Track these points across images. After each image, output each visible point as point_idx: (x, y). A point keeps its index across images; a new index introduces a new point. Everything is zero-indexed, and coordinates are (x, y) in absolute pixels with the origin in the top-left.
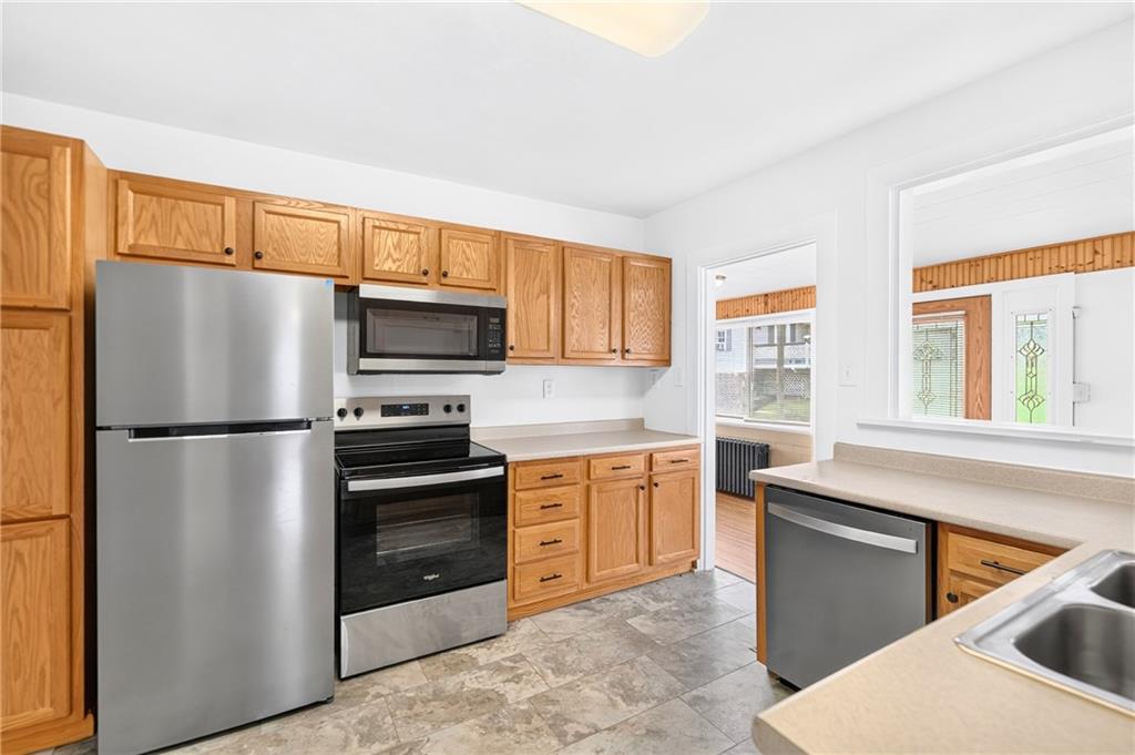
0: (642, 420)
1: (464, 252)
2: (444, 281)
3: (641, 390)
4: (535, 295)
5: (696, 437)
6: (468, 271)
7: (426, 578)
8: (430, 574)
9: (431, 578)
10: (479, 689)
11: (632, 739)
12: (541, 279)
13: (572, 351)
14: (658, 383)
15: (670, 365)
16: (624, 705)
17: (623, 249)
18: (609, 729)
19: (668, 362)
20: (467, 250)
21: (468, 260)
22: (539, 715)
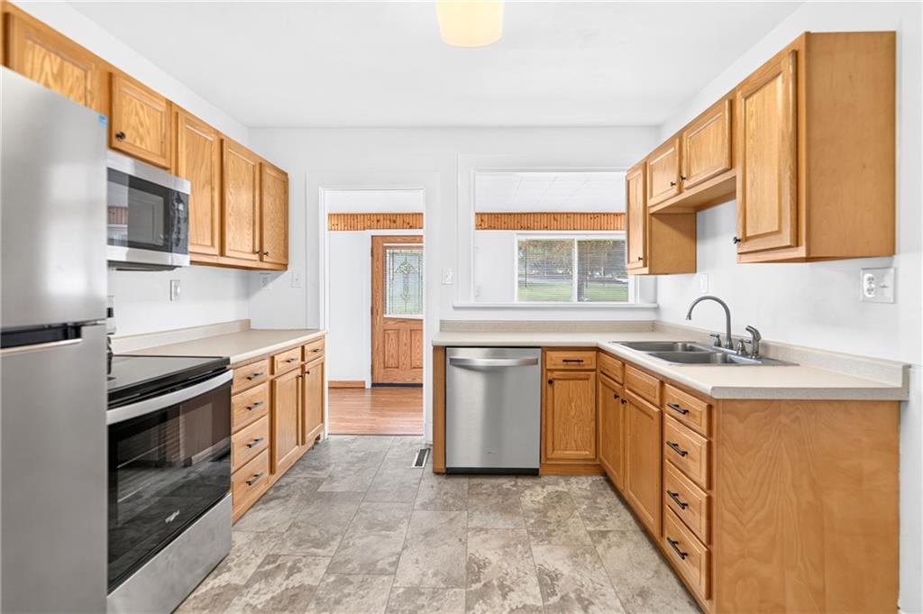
0: (248, 322)
1: (137, 114)
2: (116, 143)
3: (247, 292)
4: (202, 185)
5: (318, 330)
6: (142, 139)
7: (167, 520)
8: (170, 514)
9: (172, 518)
10: (272, 598)
11: (422, 544)
12: (206, 168)
13: (230, 250)
14: (271, 286)
15: (286, 269)
16: (392, 533)
17: (263, 156)
18: (403, 549)
19: (285, 267)
20: (141, 112)
21: (142, 125)
22: (350, 574)
